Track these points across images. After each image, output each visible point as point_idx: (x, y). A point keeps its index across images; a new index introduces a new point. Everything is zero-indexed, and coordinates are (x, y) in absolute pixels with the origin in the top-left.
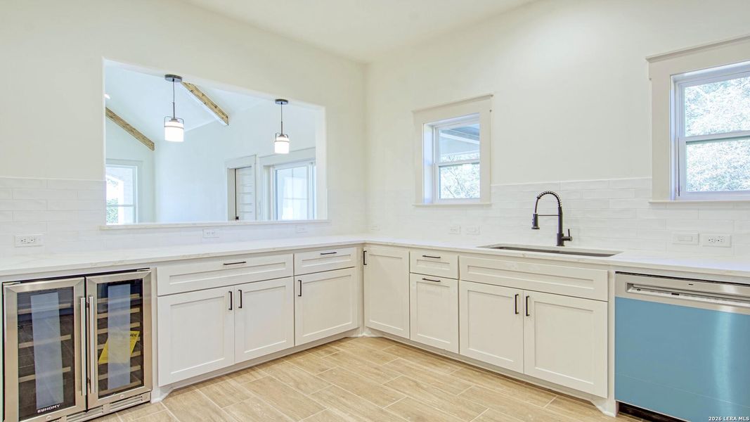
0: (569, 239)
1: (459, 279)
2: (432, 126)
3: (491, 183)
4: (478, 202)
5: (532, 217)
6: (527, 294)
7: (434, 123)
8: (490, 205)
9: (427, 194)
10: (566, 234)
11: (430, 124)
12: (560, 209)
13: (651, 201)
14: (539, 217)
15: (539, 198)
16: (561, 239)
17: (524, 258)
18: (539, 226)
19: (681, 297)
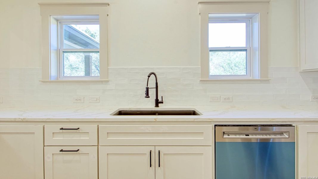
0: (162, 103)
1: (98, 146)
2: (57, 20)
3: (108, 66)
4: (99, 79)
5: (145, 90)
6: (158, 149)
7: (59, 17)
8: (108, 81)
9: (53, 72)
10: (160, 100)
11: (56, 17)
12: (157, 84)
13: (201, 79)
14: (149, 89)
15: (149, 77)
16: (157, 103)
17: (156, 122)
18: (149, 95)
19: (250, 136)
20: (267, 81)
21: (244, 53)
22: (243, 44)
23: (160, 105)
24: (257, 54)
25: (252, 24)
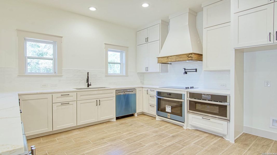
0: (91, 85)
1: (77, 101)
6: (99, 99)
8: (62, 76)
10: (90, 84)
12: (88, 77)
13: (105, 75)
19: (125, 93)
20: (128, 76)
21: (120, 65)
22: (119, 62)
23: (89, 86)
24: (124, 66)
25: (122, 54)
